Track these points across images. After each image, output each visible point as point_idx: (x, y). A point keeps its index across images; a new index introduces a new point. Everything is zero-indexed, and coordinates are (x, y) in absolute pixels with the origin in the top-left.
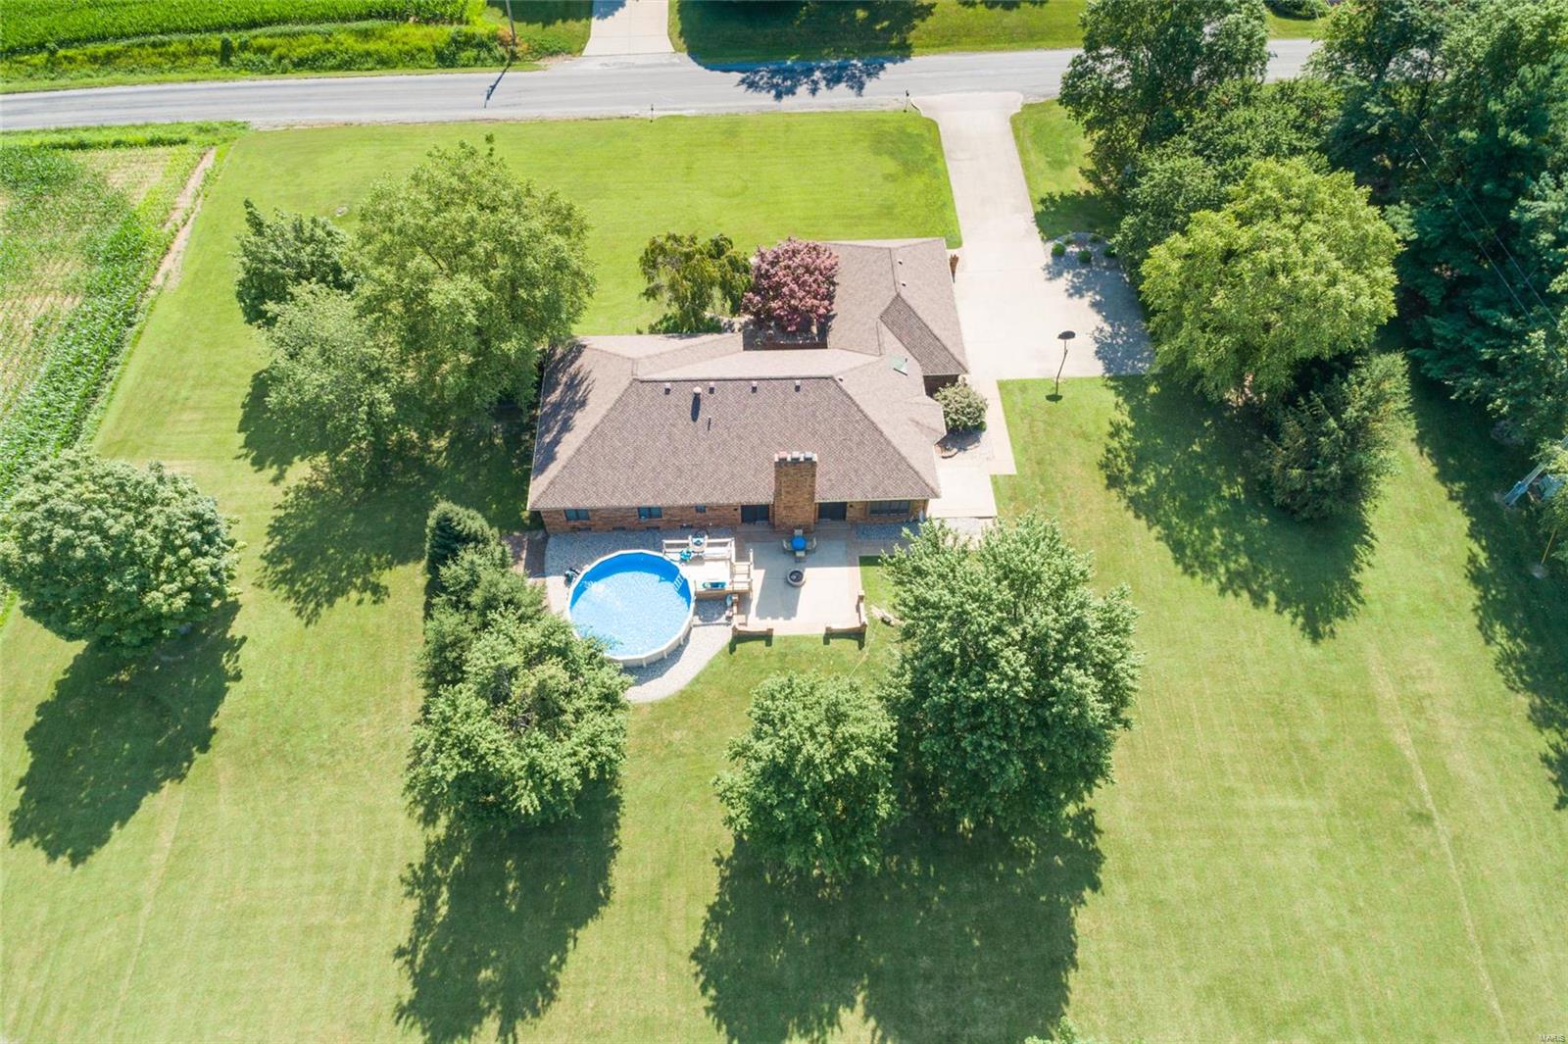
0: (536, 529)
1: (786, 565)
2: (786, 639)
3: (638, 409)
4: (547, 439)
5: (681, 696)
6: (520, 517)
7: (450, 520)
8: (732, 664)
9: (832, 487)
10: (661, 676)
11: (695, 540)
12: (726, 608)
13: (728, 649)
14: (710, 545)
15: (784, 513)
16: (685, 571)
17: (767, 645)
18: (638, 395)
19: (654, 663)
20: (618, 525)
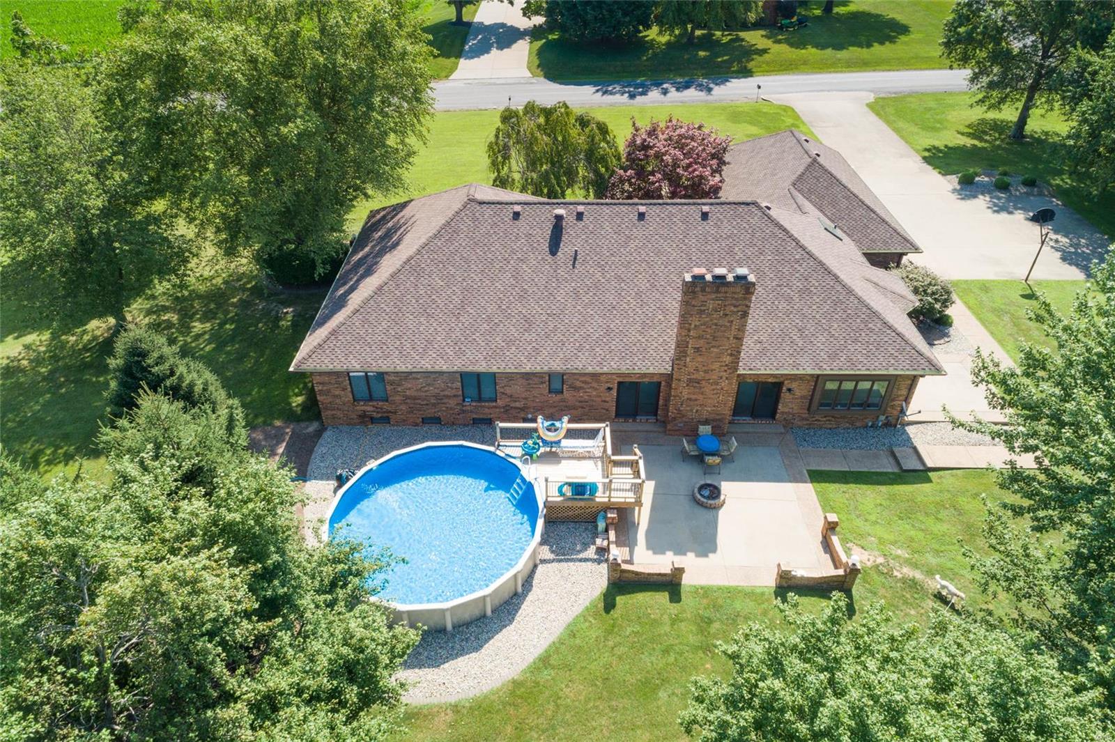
0: (310, 420)
1: (690, 477)
2: (705, 592)
3: (472, 238)
4: (341, 291)
5: (512, 693)
6: (290, 404)
7: (144, 355)
8: (609, 632)
9: (763, 352)
10: (477, 649)
11: (547, 424)
12: (596, 535)
13: (601, 605)
14: (571, 434)
15: (685, 394)
16: (530, 472)
17: (672, 601)
18: (475, 219)
19: (468, 624)
20: (430, 412)
